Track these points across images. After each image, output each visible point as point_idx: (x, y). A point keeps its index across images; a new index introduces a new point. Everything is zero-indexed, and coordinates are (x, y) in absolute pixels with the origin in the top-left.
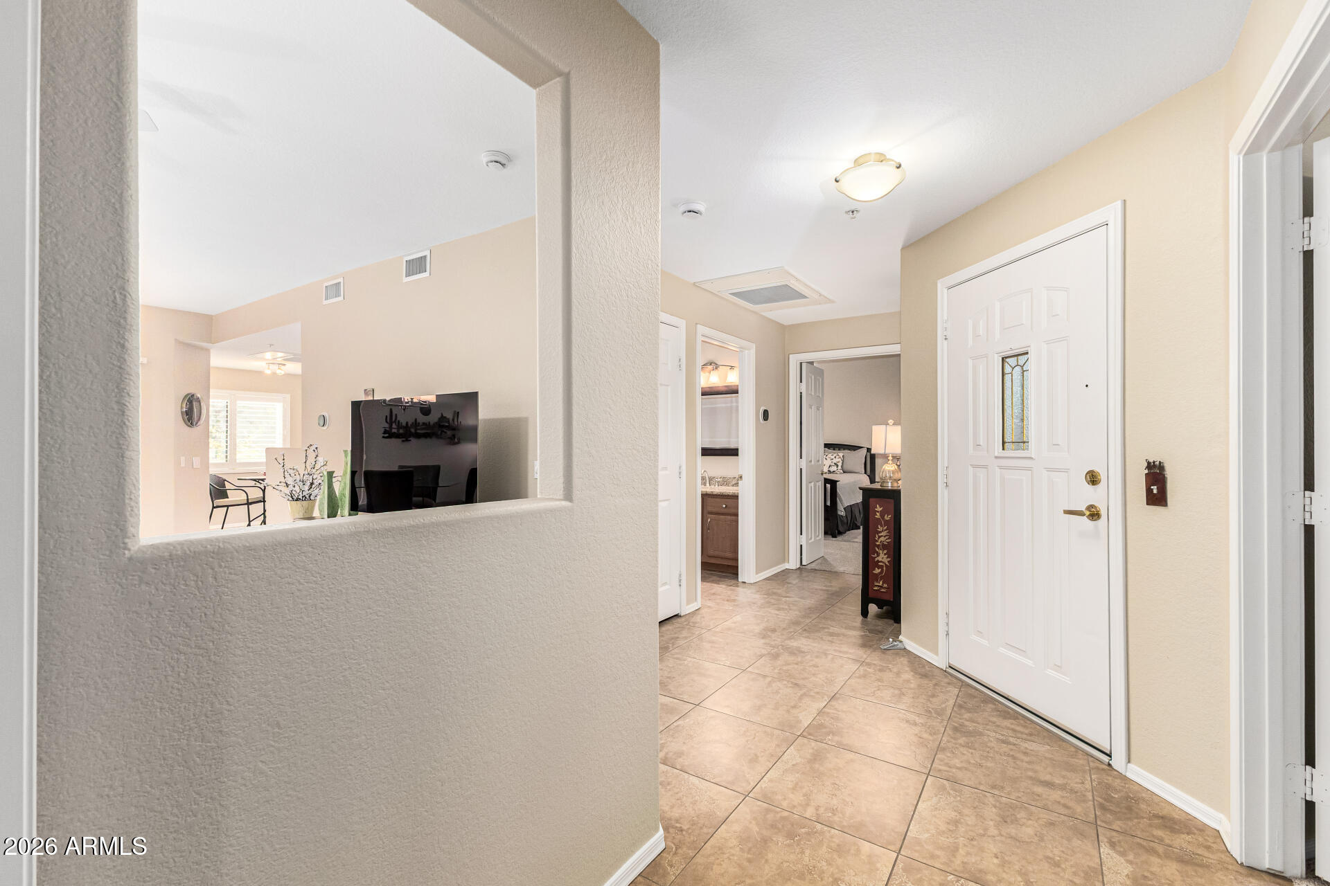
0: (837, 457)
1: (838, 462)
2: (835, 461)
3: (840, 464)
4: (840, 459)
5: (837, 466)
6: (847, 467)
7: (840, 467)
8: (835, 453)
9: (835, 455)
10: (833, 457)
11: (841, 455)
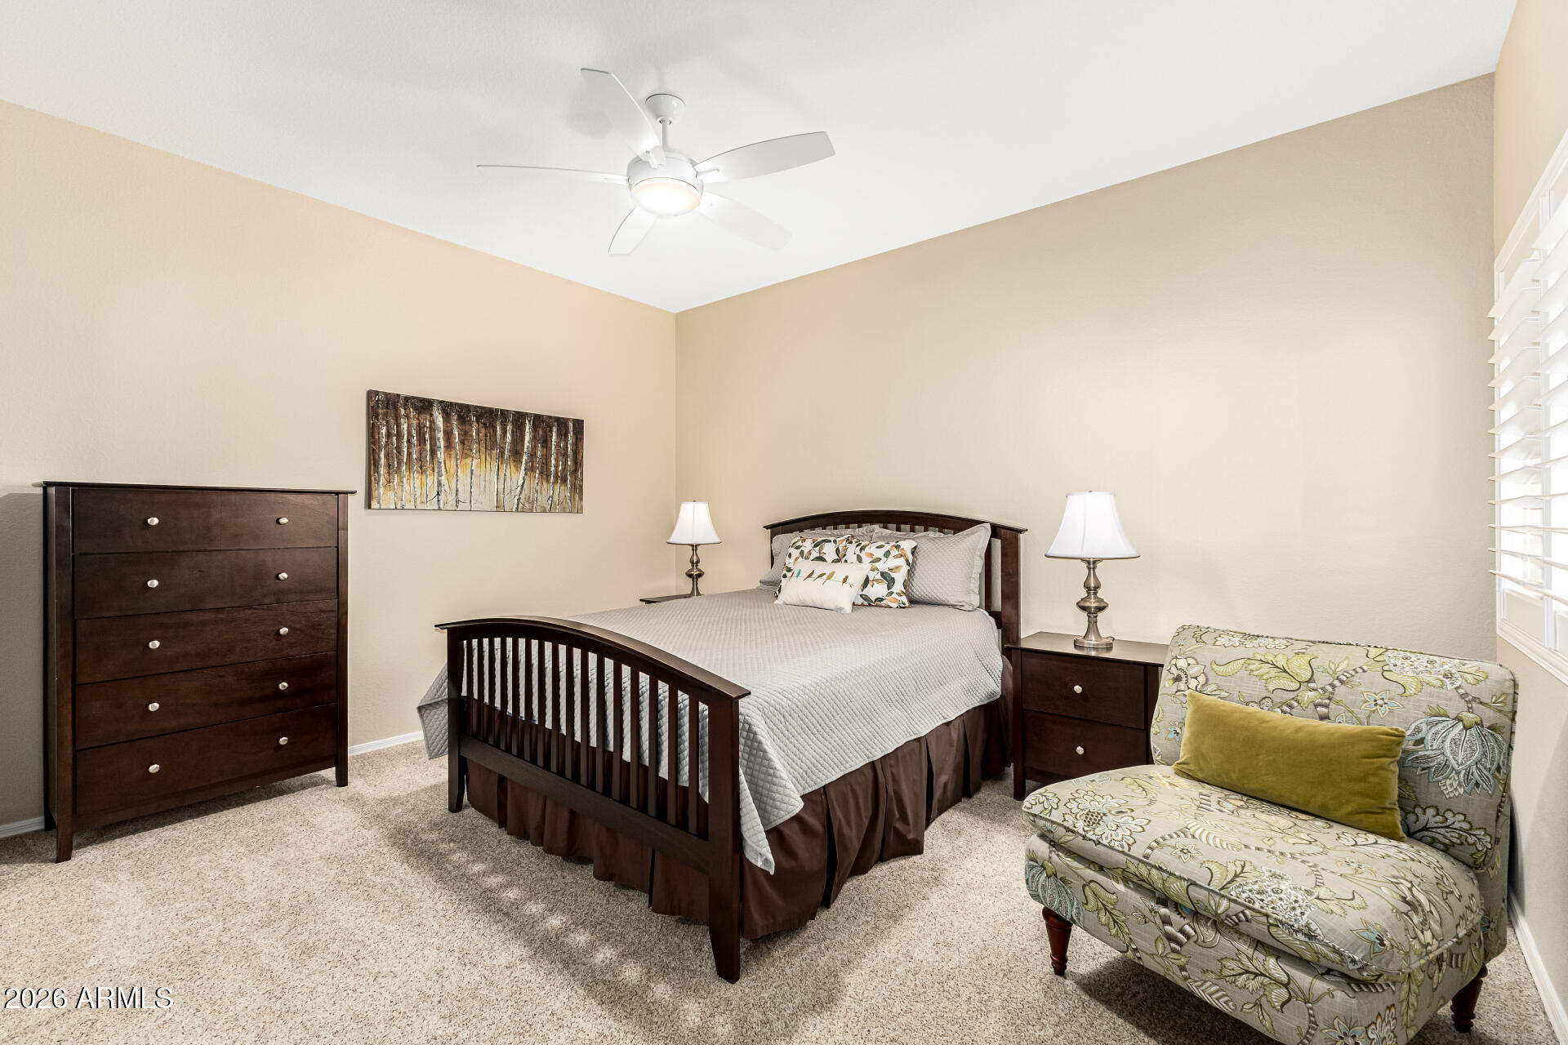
0: (894, 552)
1: (898, 568)
2: (883, 566)
3: (900, 577)
4: (902, 561)
5: (891, 582)
6: (921, 588)
7: (898, 587)
8: (887, 539)
9: (887, 547)
10: (880, 553)
11: (907, 545)
